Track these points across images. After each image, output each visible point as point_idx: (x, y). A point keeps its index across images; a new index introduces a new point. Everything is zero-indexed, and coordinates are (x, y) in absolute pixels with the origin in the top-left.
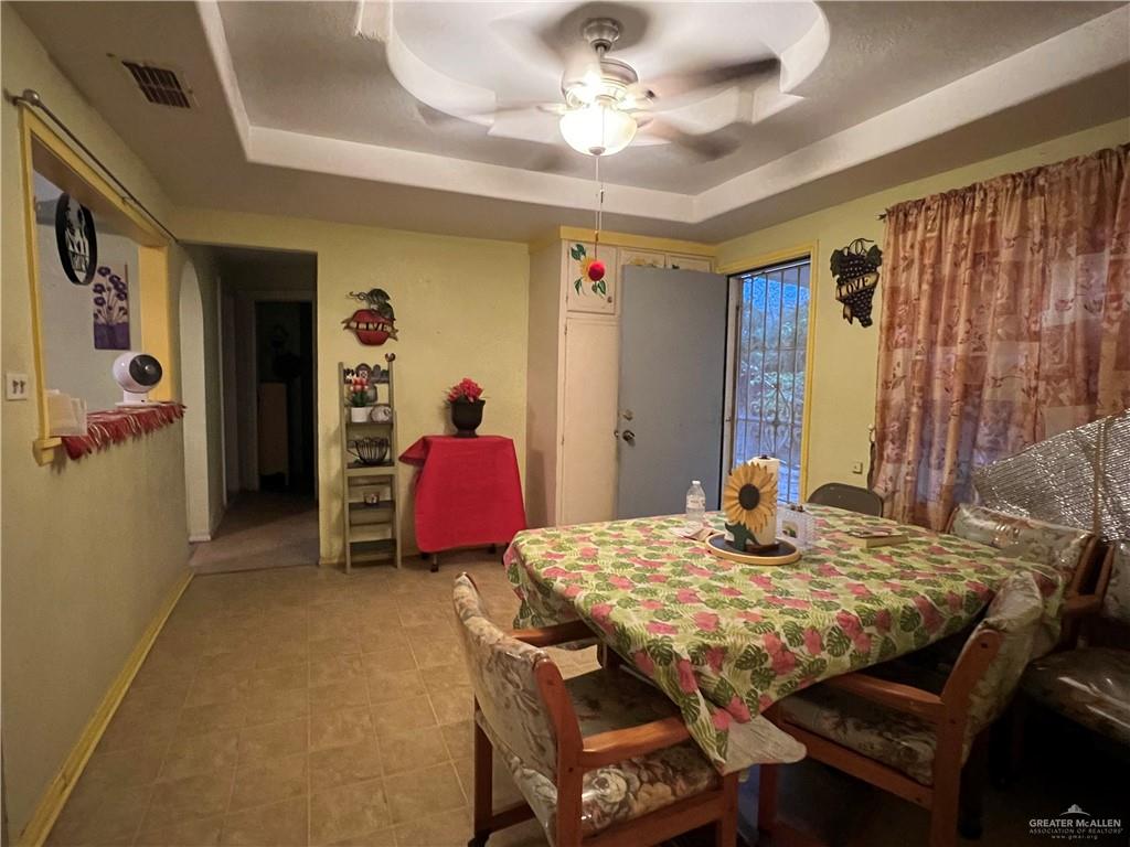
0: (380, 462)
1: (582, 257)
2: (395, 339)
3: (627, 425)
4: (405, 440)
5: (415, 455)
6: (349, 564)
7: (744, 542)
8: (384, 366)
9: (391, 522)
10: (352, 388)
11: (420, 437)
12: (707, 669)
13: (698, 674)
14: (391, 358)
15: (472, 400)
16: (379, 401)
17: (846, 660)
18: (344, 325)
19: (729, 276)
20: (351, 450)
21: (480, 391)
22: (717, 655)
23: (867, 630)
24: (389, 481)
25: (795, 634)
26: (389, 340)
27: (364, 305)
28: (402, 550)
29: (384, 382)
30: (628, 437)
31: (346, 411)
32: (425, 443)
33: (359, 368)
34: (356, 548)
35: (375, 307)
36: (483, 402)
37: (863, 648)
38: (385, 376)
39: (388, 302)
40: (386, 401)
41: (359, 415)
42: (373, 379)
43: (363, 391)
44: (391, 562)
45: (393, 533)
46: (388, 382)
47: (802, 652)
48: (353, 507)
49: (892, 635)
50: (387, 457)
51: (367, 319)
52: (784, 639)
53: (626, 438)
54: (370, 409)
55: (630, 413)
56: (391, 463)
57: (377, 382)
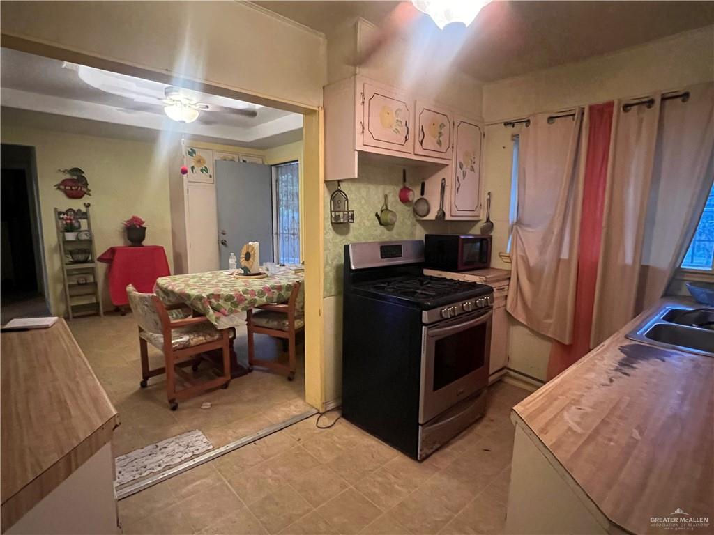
0: (86, 261)
1: (194, 155)
2: (90, 195)
3: (223, 237)
4: (100, 249)
5: (107, 257)
6: (71, 317)
7: (247, 273)
8: (84, 209)
9: (95, 294)
10: (64, 222)
11: (109, 247)
12: (213, 300)
13: (210, 302)
14: (88, 206)
15: (138, 227)
16: (82, 229)
17: (264, 299)
18: (56, 187)
19: (271, 166)
20: (67, 256)
21: (143, 222)
22: (217, 297)
23: (272, 291)
24: (92, 271)
25: (246, 291)
26: (86, 196)
27: (68, 176)
28: (104, 308)
29: (84, 218)
30: (224, 243)
31: (61, 235)
32: (113, 251)
33: (68, 210)
34: (75, 308)
35: (75, 177)
36: (145, 228)
37: (271, 296)
38: (85, 215)
39: (83, 175)
40: (86, 229)
41: (70, 236)
42: (78, 217)
43: (71, 224)
44: (97, 314)
45: (97, 299)
46: (86, 218)
47: (248, 296)
48: (70, 286)
49: (282, 292)
50: (90, 258)
51: (70, 184)
52: (241, 292)
53: (222, 243)
54: (76, 233)
55: (223, 231)
56: (92, 261)
57: (81, 218)
